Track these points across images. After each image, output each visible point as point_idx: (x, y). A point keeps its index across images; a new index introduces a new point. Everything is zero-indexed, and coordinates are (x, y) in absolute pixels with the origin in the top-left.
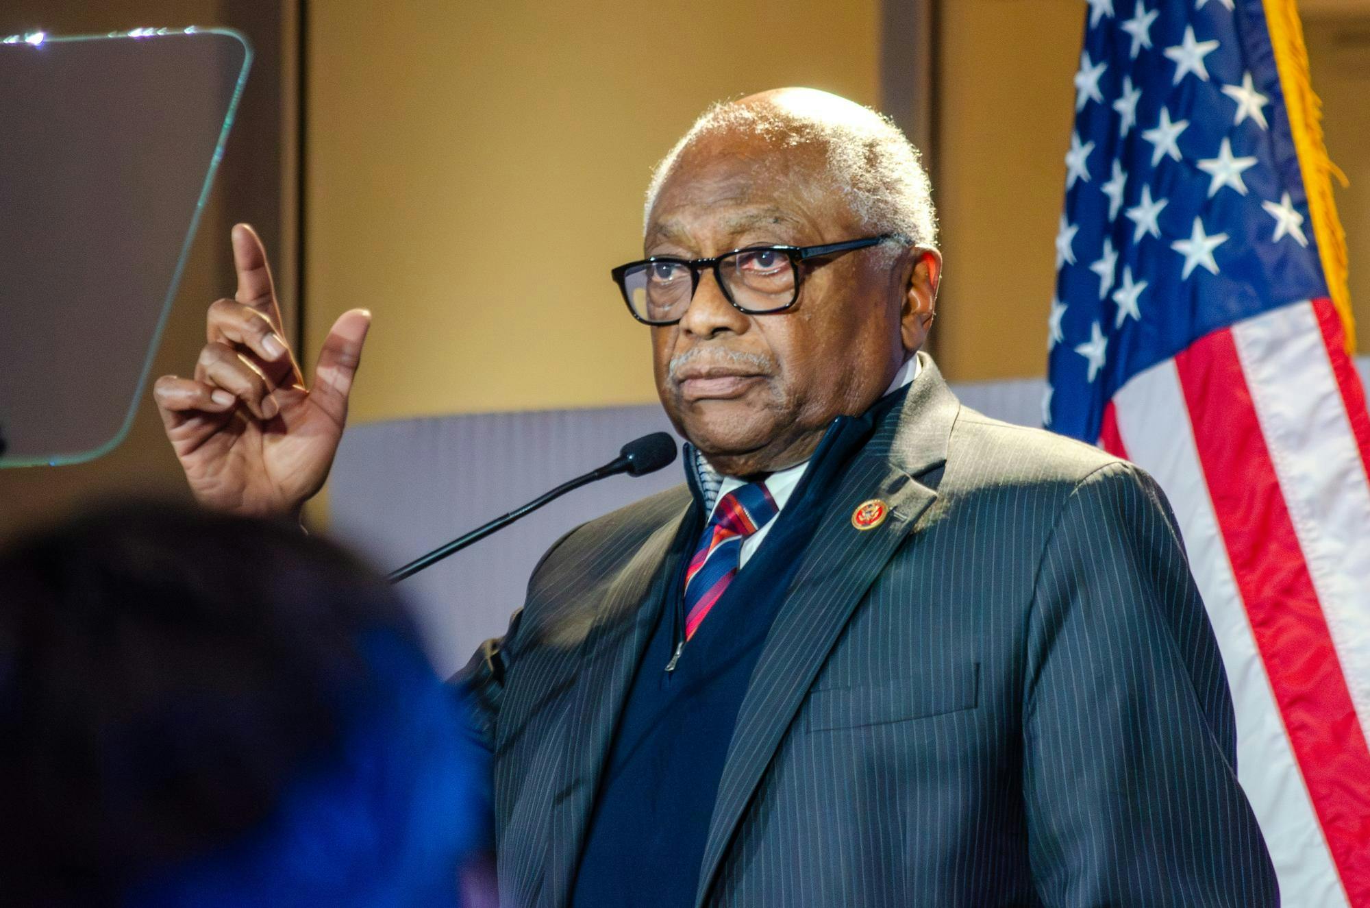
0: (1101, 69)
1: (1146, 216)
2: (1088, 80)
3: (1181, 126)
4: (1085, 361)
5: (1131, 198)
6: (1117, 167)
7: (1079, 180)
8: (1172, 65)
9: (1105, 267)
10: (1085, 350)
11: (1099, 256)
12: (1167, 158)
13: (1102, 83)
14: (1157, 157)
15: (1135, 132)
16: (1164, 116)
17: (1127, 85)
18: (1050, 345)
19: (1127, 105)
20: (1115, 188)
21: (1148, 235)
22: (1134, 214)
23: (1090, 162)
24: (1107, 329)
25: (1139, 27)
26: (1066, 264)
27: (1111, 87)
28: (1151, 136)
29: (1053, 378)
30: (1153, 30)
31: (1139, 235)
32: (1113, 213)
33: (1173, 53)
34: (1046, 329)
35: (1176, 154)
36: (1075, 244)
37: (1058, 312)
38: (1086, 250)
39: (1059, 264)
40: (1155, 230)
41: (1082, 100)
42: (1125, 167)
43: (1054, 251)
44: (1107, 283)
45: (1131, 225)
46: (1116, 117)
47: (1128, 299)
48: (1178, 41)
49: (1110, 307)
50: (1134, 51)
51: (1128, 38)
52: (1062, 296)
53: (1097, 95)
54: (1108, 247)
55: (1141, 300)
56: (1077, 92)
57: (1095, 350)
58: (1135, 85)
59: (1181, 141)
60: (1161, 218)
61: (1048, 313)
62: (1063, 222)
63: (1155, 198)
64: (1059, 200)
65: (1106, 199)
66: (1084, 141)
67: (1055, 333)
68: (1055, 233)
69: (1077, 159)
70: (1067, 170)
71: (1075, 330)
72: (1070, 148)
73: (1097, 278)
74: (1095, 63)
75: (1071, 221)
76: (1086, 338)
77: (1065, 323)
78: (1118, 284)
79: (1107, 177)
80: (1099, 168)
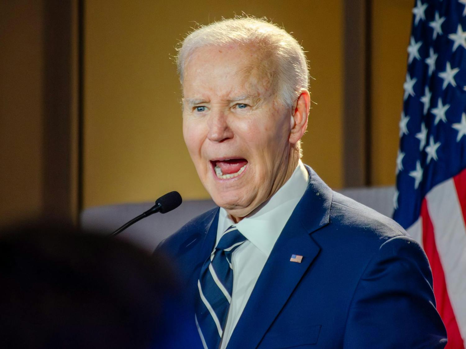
0: (419, 45)
1: (440, 112)
2: (414, 50)
3: (456, 71)
4: (413, 179)
5: (433, 104)
6: (427, 90)
7: (410, 96)
8: (452, 42)
9: (422, 136)
10: (414, 174)
11: (419, 131)
12: (449, 85)
13: (420, 51)
14: (445, 85)
15: (435, 73)
16: (448, 66)
17: (432, 52)
18: (397, 172)
19: (431, 61)
20: (426, 100)
21: (441, 121)
22: (435, 111)
23: (415, 88)
24: (423, 165)
25: (437, 25)
26: (404, 134)
27: (424, 53)
28: (442, 75)
29: (399, 187)
30: (443, 26)
31: (437, 121)
32: (425, 110)
33: (452, 37)
34: (395, 164)
35: (453, 83)
36: (408, 125)
37: (400, 157)
38: (413, 128)
39: (401, 134)
40: (444, 119)
41: (411, 59)
42: (431, 90)
43: (398, 128)
44: (423, 143)
45: (433, 117)
46: (427, 66)
47: (432, 151)
48: (455, 31)
49: (424, 154)
50: (435, 35)
51: (432, 30)
52: (402, 149)
53: (418, 56)
54: (423, 127)
55: (438, 151)
56: (408, 55)
57: (417, 174)
58: (435, 52)
59: (456, 77)
60: (447, 113)
61: (396, 157)
62: (402, 115)
63: (444, 104)
64: (401, 106)
65: (422, 105)
66: (412, 78)
67: (400, 166)
68: (399, 120)
69: (409, 86)
70: (404, 91)
71: (409, 165)
72: (405, 81)
73: (418, 141)
74: (416, 42)
75: (406, 115)
76: (414, 169)
77: (404, 162)
78: (427, 144)
79: (423, 94)
80: (419, 90)
